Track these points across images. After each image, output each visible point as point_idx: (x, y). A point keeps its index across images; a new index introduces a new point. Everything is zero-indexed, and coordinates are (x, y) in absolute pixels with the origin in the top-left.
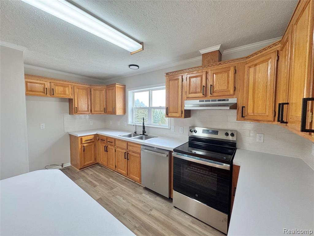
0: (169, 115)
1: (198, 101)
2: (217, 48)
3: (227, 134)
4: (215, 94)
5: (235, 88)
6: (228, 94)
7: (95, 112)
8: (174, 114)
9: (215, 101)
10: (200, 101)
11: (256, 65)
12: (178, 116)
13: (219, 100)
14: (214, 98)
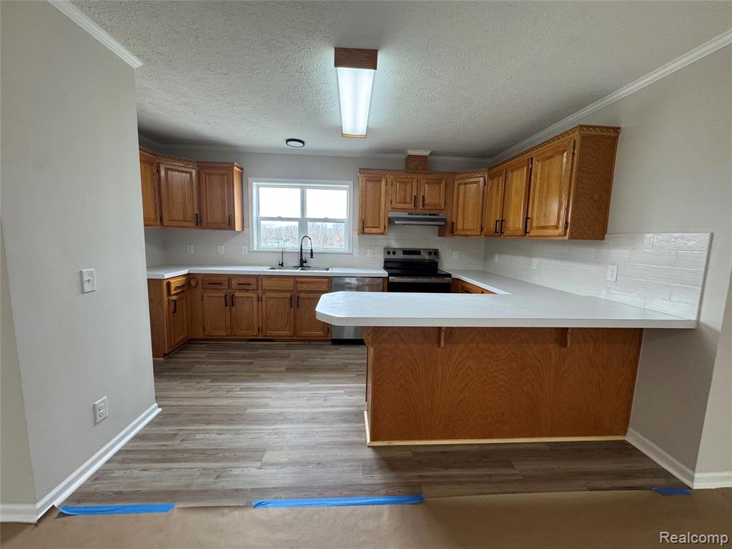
0: (366, 230)
1: (407, 213)
2: (427, 153)
3: (430, 253)
4: (426, 207)
5: (445, 202)
6: (440, 208)
7: (172, 223)
8: (374, 230)
9: (426, 214)
10: (409, 214)
11: (466, 184)
12: (380, 232)
13: (430, 215)
14: (425, 212)
